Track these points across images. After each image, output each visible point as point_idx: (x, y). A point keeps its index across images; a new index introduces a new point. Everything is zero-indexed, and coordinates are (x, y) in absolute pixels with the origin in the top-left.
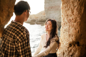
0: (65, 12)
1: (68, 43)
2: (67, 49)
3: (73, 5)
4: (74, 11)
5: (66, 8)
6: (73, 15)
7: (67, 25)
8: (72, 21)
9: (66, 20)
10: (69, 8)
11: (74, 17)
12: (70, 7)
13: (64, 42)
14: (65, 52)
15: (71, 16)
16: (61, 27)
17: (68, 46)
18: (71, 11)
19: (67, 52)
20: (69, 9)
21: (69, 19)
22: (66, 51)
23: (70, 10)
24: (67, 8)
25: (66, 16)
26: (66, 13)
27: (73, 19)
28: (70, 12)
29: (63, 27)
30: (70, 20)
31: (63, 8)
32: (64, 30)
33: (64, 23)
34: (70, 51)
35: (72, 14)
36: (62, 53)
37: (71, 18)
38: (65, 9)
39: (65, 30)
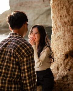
0: (57, 13)
1: (63, 53)
2: (62, 62)
3: (68, 2)
4: (69, 10)
5: (58, 6)
6: (69, 15)
7: (61, 29)
8: (68, 24)
9: (59, 23)
10: (62, 6)
11: (71, 18)
12: (64, 5)
13: (57, 53)
14: (59, 65)
15: (66, 17)
16: (53, 33)
17: (64, 58)
18: (66, 11)
19: (63, 66)
20: (62, 8)
21: (63, 21)
22: (61, 65)
23: (64, 8)
24: (60, 7)
25: (59, 17)
26: (59, 13)
27: (69, 22)
28: (64, 12)
29: (54, 33)
30: (65, 22)
31: (54, 6)
32: (56, 37)
33: (57, 28)
34: (66, 65)
35: (67, 15)
36: (56, 68)
37: (66, 20)
38: (57, 8)
39: (58, 37)
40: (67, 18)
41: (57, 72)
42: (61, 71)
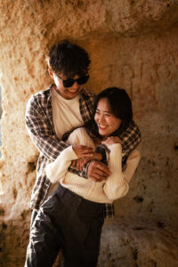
1: (24, 160)
2: (22, 180)
3: (31, 49)
4: (33, 67)
5: (11, 56)
6: (33, 77)
7: (19, 107)
9: (14, 94)
11: (36, 84)
12: (22, 56)
13: (13, 158)
14: (17, 187)
15: (27, 80)
17: (25, 170)
18: (26, 67)
19: (24, 187)
20: (19, 61)
21: (22, 90)
22: (21, 185)
23: (23, 62)
24: (13, 58)
25: (13, 81)
26: (13, 71)
27: (32, 91)
28: (22, 70)
30: (25, 93)
32: (10, 123)
33: (9, 103)
34: (31, 185)
35: (28, 76)
36: (11, 192)
37: (28, 88)
38: (9, 60)
39: (13, 124)
40: (30, 83)
41: (12, 201)
42: (20, 200)
